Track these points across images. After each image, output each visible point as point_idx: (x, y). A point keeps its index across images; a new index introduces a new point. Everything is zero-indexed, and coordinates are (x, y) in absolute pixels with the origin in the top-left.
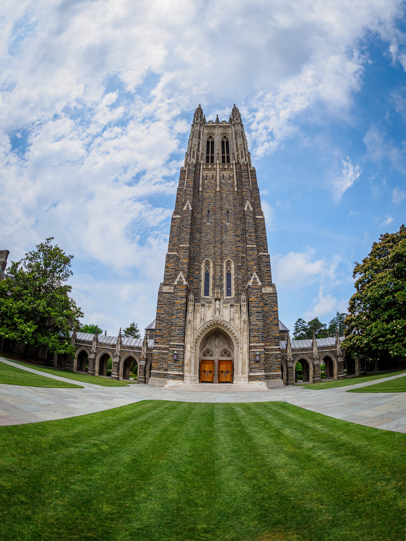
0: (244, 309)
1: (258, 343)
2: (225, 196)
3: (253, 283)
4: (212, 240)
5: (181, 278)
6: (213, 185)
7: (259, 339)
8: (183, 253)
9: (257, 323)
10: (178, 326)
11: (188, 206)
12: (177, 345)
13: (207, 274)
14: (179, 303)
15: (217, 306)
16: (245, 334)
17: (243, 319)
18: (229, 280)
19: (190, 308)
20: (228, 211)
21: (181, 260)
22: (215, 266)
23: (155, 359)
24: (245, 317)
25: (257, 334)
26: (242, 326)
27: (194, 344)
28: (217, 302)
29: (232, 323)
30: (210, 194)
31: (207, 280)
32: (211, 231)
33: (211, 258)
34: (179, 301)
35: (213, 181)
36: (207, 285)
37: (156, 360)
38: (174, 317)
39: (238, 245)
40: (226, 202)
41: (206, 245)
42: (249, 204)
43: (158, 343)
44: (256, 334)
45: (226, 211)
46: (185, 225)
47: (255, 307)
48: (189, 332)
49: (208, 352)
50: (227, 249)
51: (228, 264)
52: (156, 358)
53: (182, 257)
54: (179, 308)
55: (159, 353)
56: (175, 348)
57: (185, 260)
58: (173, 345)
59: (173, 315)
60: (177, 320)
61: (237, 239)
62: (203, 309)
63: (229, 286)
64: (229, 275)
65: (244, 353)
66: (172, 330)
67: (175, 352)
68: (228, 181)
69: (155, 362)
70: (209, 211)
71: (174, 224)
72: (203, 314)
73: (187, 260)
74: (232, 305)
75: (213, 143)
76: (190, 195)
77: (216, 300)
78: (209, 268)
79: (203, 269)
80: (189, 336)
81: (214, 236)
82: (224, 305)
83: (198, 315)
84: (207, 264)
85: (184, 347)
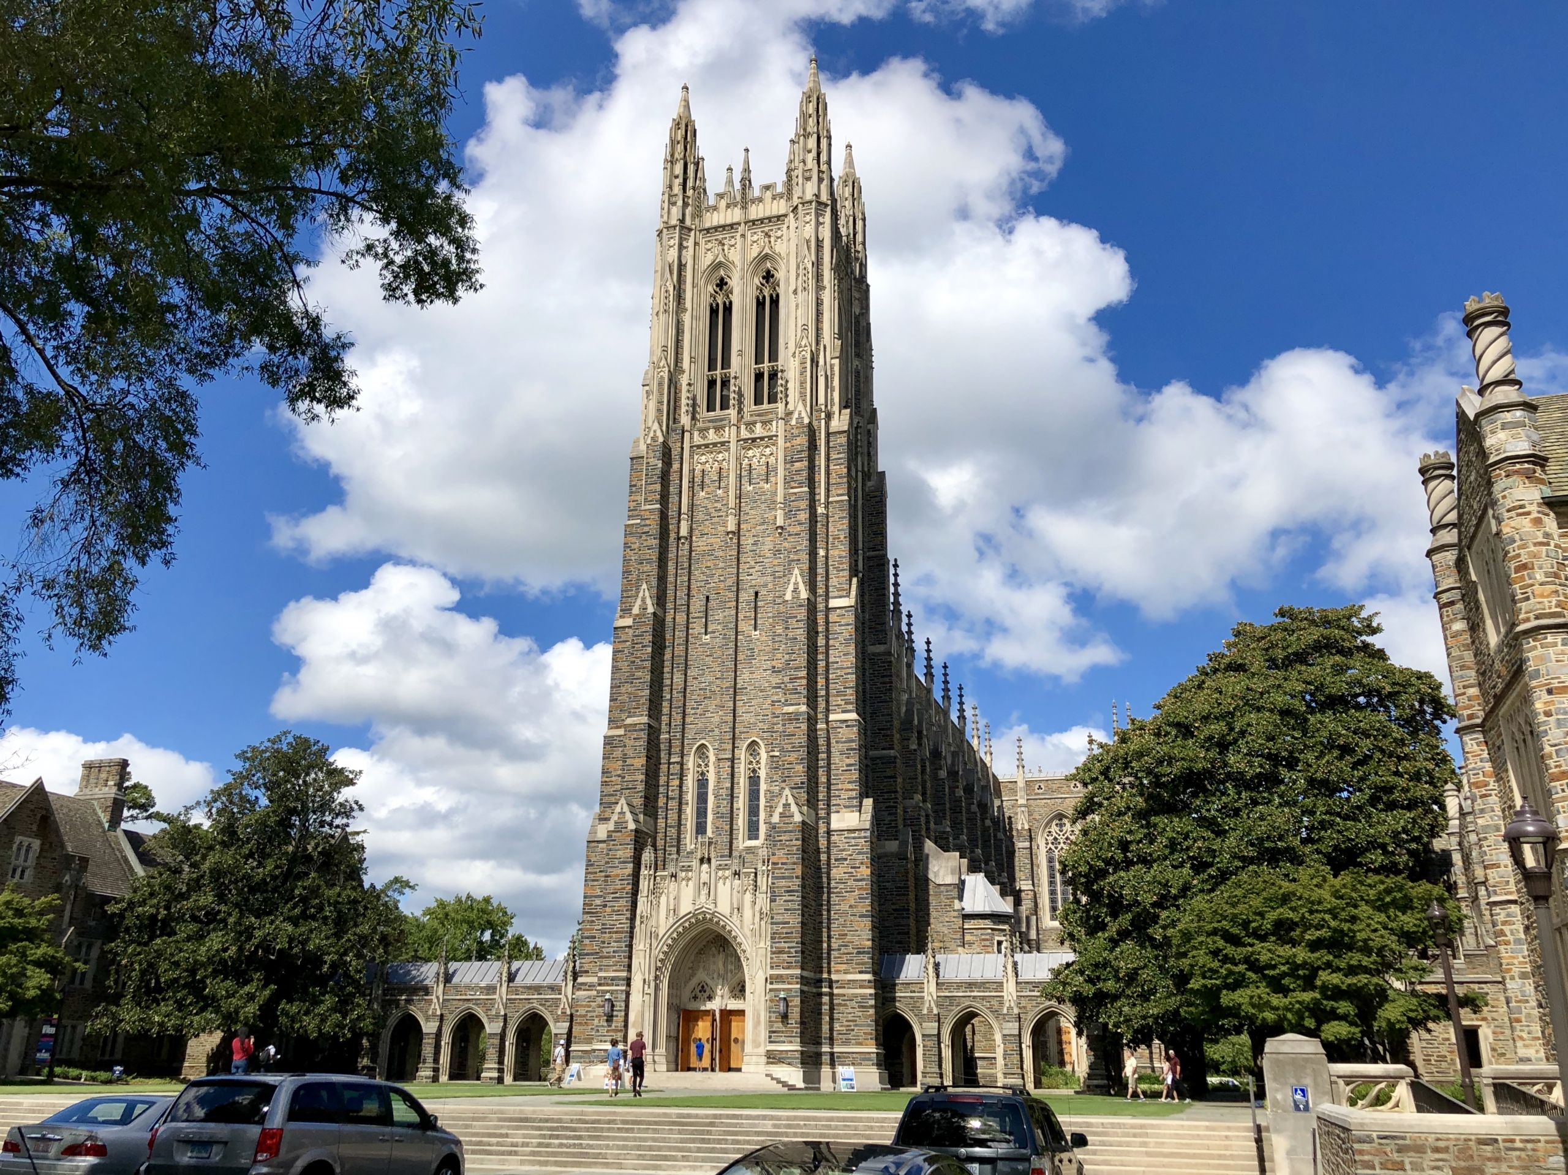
0: (763, 883)
1: (788, 968)
2: (751, 541)
3: (782, 815)
4: (714, 688)
5: (622, 813)
6: (719, 505)
7: (790, 960)
8: (632, 742)
9: (787, 917)
10: (616, 932)
11: (643, 600)
12: (613, 979)
13: (702, 783)
14: (618, 875)
15: (704, 877)
16: (762, 945)
17: (757, 908)
18: (753, 797)
19: (644, 885)
20: (757, 593)
21: (629, 761)
22: (718, 761)
23: (580, 1016)
24: (763, 902)
25: (787, 945)
26: (757, 926)
27: (653, 975)
28: (705, 866)
29: (735, 916)
30: (712, 540)
31: (701, 800)
32: (711, 659)
33: (711, 739)
34: (619, 871)
35: (720, 492)
36: (701, 813)
37: (585, 1016)
38: (608, 909)
39: (775, 698)
40: (752, 563)
41: (699, 703)
42: (800, 579)
43: (587, 972)
44: (783, 945)
45: (752, 592)
46: (638, 660)
47: (783, 878)
48: (639, 945)
49: (703, 990)
50: (752, 709)
51: (753, 751)
52: (584, 1013)
53: (630, 753)
54: (619, 887)
55: (589, 997)
56: (608, 985)
57: (637, 760)
58: (605, 978)
59: (605, 906)
60: (615, 917)
61: (775, 680)
62: (673, 885)
63: (753, 812)
64: (753, 781)
65: (756, 994)
66: (603, 942)
67: (608, 996)
68: (762, 484)
69: (580, 1024)
70: (708, 597)
71: (620, 646)
72: (672, 897)
73: (643, 761)
74: (736, 874)
75: (728, 309)
76: (649, 561)
77: (702, 861)
78: (707, 765)
79: (691, 771)
80: (642, 954)
81: (719, 675)
82: (720, 873)
83: (663, 899)
84: (702, 754)
85: (628, 981)
